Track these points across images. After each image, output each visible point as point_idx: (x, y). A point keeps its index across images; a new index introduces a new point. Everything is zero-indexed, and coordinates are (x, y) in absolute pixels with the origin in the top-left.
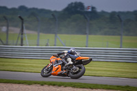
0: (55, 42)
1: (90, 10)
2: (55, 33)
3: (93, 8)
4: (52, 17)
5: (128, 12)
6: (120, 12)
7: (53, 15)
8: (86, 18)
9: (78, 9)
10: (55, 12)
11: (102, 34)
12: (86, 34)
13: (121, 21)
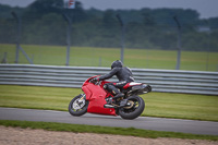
0: (17, 56)
1: (73, 7)
2: (17, 43)
3: (77, 3)
4: (12, 17)
5: (133, 11)
6: (119, 11)
7: (13, 14)
8: (66, 20)
9: (54, 5)
10: (17, 8)
11: (91, 46)
12: (66, 44)
13: (122, 25)
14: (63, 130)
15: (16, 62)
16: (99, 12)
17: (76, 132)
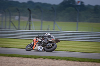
1: (80, 4)
2: (54, 21)
3: (82, 3)
7: (53, 8)
8: (77, 10)
9: (71, 4)
10: (55, 5)
11: (88, 22)
12: (76, 21)
14: (75, 61)
15: (54, 30)
16: (92, 6)
17: (81, 61)
